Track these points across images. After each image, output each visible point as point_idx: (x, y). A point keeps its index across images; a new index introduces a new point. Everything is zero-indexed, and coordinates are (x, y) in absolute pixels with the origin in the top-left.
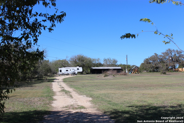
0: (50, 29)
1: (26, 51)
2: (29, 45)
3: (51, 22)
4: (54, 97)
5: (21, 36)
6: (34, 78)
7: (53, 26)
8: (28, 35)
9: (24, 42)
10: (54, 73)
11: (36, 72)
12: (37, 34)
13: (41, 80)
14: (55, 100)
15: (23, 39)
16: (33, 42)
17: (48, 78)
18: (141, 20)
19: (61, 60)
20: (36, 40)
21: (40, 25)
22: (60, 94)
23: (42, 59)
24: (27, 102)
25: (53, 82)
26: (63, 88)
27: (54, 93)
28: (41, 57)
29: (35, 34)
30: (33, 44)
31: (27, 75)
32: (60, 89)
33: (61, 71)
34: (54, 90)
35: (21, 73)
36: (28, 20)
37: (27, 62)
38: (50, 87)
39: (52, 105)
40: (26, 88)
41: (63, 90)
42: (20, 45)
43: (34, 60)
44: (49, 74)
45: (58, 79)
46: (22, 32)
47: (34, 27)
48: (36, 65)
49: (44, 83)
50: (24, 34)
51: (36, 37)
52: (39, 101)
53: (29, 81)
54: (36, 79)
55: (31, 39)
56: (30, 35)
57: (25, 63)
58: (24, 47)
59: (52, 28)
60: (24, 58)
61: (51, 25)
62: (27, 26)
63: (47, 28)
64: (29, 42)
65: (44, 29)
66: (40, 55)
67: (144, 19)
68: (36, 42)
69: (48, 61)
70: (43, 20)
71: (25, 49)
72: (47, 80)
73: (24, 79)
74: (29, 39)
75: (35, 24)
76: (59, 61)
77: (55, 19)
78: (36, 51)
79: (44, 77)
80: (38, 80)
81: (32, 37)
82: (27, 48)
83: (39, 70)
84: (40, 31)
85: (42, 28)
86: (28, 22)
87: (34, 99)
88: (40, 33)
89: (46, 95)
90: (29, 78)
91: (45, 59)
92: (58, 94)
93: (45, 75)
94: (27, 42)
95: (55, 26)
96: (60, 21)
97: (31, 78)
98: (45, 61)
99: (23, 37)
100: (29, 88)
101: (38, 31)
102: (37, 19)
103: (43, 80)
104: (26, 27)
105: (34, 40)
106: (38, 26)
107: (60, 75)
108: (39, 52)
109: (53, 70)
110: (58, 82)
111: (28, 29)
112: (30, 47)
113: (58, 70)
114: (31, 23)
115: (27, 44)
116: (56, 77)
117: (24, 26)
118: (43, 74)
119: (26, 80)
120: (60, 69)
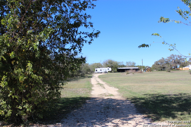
0: (90, 43)
1: (74, 58)
2: (76, 53)
3: (90, 37)
4: (93, 88)
5: (71, 48)
6: (78, 75)
7: (91, 40)
8: (75, 47)
9: (72, 52)
10: (92, 72)
11: (80, 72)
12: (81, 46)
13: (84, 76)
14: (93, 90)
15: (72, 50)
16: (78, 52)
17: (88, 75)
18: (153, 34)
19: (97, 63)
20: (80, 50)
21: (83, 40)
22: (97, 86)
23: (85, 62)
24: (74, 92)
25: (92, 78)
26: (98, 82)
27: (92, 86)
28: (84, 61)
29: (80, 46)
30: (78, 53)
31: (74, 73)
32: (96, 83)
33: (97, 70)
34: (92, 83)
35: (71, 72)
36: (75, 37)
37: (75, 65)
38: (90, 81)
39: (91, 93)
40: (74, 82)
41: (99, 84)
42: (70, 54)
43: (79, 63)
44: (88, 73)
45: (95, 76)
46: (71, 45)
47: (79, 41)
48: (81, 67)
49: (85, 79)
50: (73, 46)
51: (80, 48)
52: (83, 90)
53: (76, 78)
54: (80, 76)
55: (77, 50)
56: (76, 47)
57: (74, 65)
58: (72, 55)
59: (91, 42)
60: (72, 62)
61: (90, 40)
62: (75, 40)
63: (88, 41)
64: (76, 52)
65: (86, 42)
66: (83, 60)
67: (154, 34)
68: (81, 51)
69: (88, 64)
70: (85, 37)
71: (73, 56)
72: (87, 76)
73: (72, 76)
74: (76, 50)
75: (80, 39)
76: (96, 63)
77: (93, 35)
78: (80, 57)
79: (86, 74)
80: (82, 76)
81: (78, 48)
82: (75, 55)
83: (82, 70)
84: (83, 44)
85: (84, 42)
86: (75, 38)
87: (79, 89)
88: (83, 45)
89: (87, 86)
90: (76, 75)
91: (86, 62)
92: (95, 86)
93: (86, 73)
94: (75, 51)
95: (93, 40)
96: (96, 37)
97: (76, 76)
98: (86, 64)
99: (72, 48)
100: (76, 82)
101: (82, 44)
102: (81, 36)
103: (85, 76)
104: (74, 42)
105: (79, 50)
106: (82, 41)
107: (96, 73)
108: (82, 58)
109: (91, 70)
110: (95, 78)
111: (75, 43)
112: (77, 55)
113: (95, 70)
114: (77, 39)
115: (75, 53)
116: (94, 75)
117: (73, 41)
118: (85, 73)
119: (73, 76)
120: (96, 69)
